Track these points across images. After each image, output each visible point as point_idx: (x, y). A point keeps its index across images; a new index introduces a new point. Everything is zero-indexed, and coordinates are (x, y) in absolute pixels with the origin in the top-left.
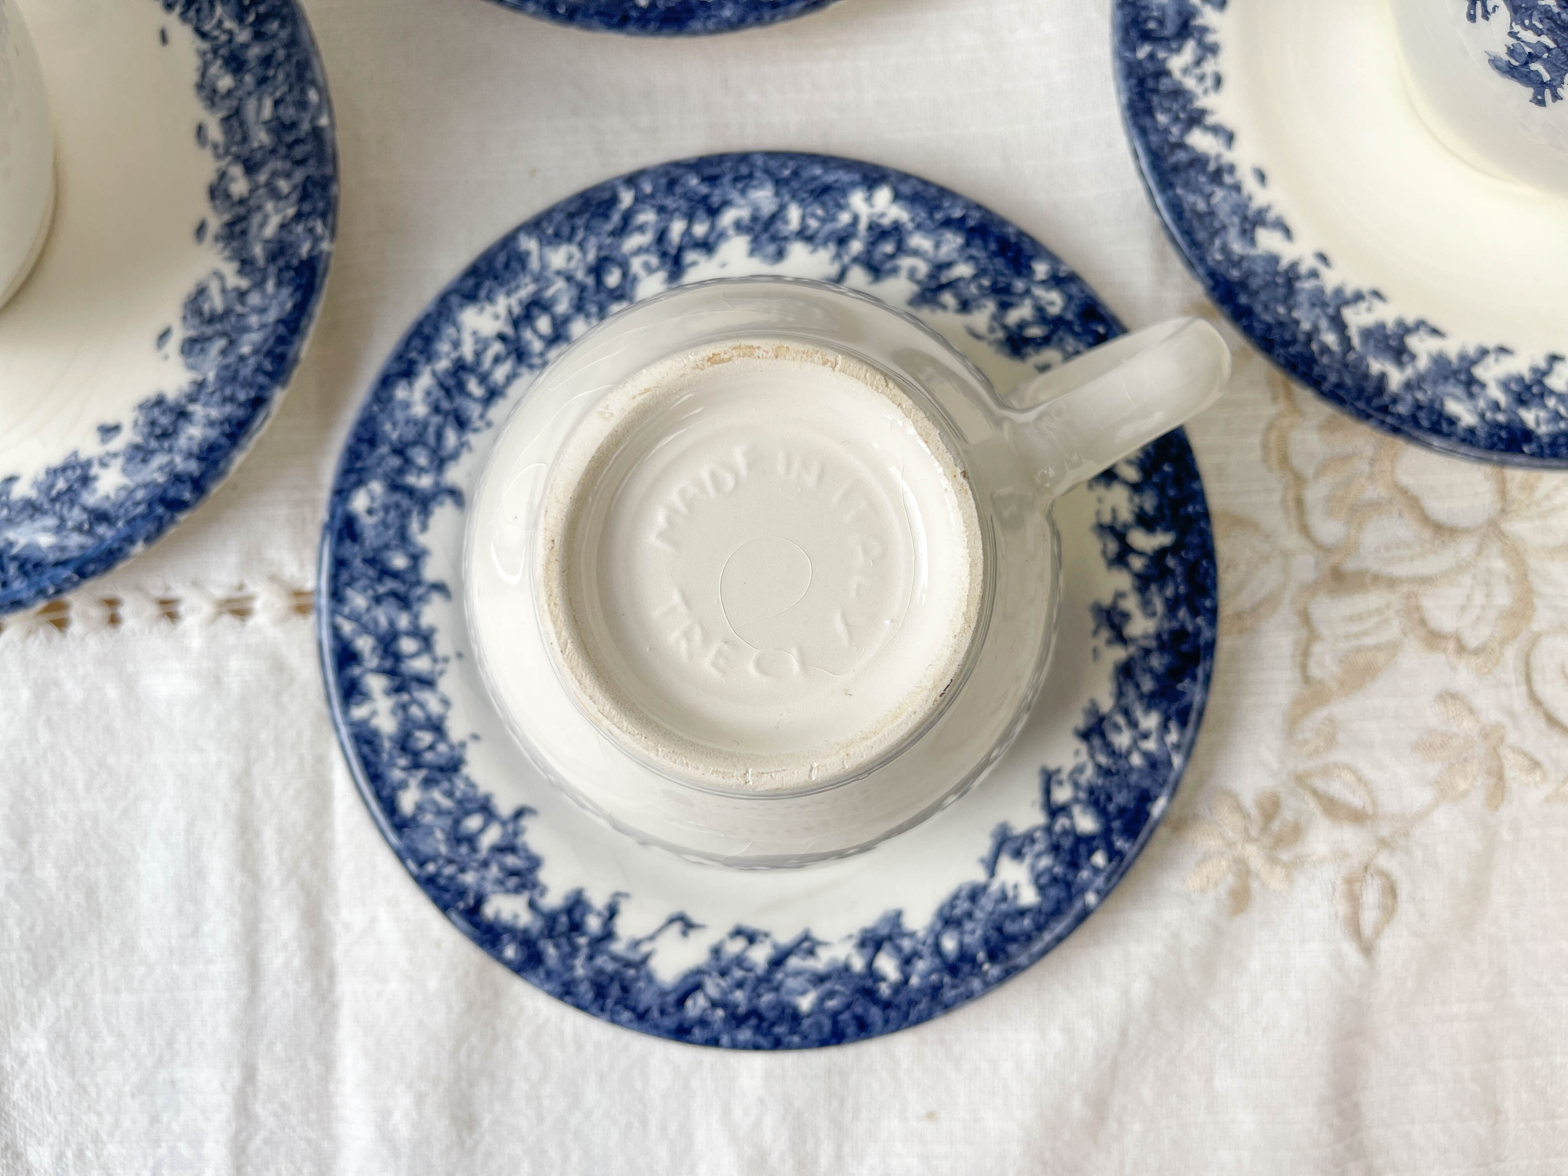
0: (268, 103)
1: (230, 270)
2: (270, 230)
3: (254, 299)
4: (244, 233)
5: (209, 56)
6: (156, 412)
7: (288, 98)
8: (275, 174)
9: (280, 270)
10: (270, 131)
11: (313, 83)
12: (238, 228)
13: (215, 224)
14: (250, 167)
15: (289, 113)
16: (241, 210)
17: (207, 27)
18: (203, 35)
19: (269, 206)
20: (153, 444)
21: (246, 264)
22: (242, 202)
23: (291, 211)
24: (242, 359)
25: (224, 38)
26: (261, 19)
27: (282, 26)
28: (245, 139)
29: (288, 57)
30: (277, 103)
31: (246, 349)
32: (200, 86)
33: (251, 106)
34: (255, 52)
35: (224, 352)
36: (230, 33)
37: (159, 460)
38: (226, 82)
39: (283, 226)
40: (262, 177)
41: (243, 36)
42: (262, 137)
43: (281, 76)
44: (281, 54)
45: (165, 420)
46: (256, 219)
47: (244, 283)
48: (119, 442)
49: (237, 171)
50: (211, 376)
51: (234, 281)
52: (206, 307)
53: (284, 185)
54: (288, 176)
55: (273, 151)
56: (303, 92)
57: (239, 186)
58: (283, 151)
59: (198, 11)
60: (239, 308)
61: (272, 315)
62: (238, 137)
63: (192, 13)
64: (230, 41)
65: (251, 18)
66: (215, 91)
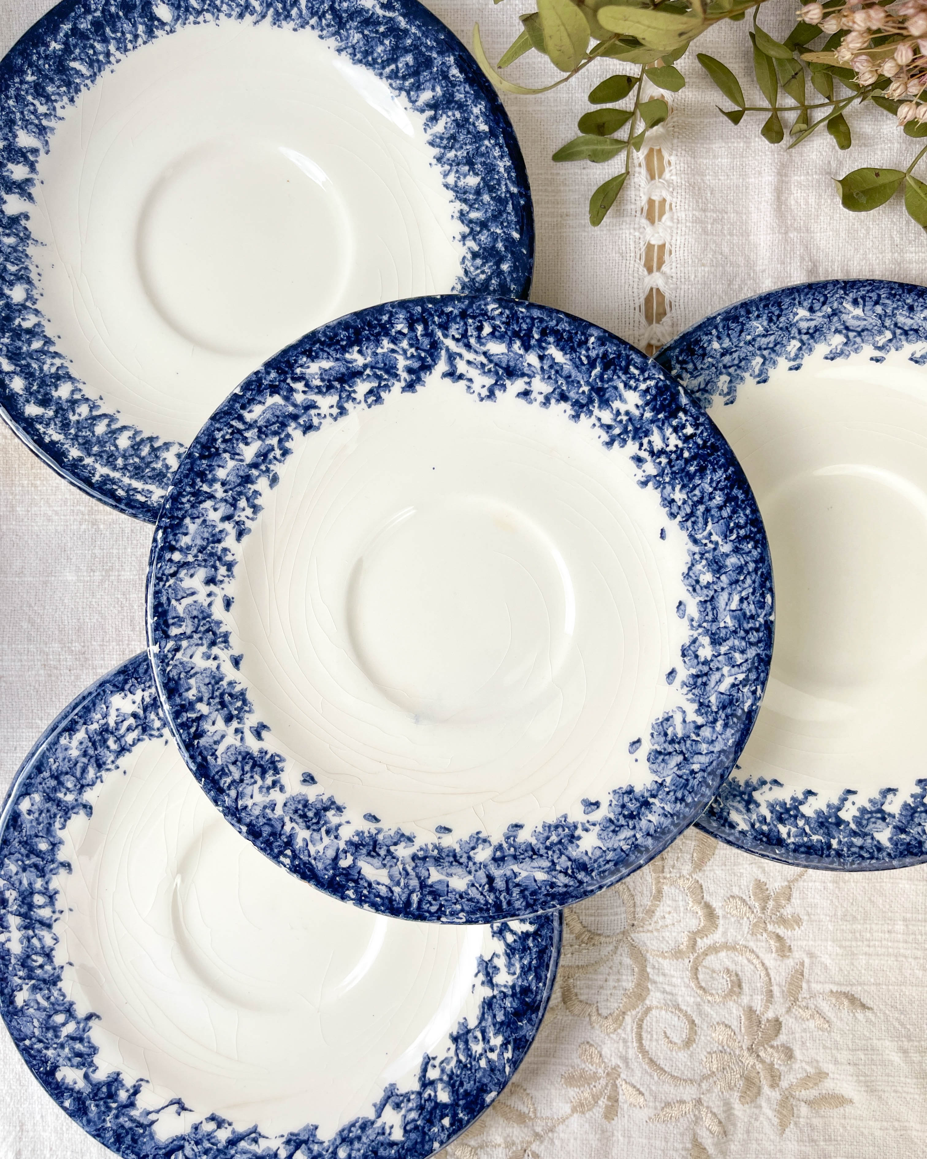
0: (736, 598)
1: (691, 708)
2: (724, 687)
3: (706, 732)
4: (705, 684)
5: (697, 557)
6: (626, 799)
7: (751, 598)
8: (733, 648)
9: (727, 717)
10: (734, 618)
11: (771, 590)
12: (700, 681)
13: (684, 673)
14: (716, 641)
15: (750, 609)
16: (705, 669)
17: (698, 537)
18: (695, 541)
19: (726, 670)
20: (622, 821)
21: (703, 706)
22: (706, 663)
23: (741, 677)
24: (693, 772)
25: (711, 546)
26: (740, 539)
27: (755, 547)
28: (715, 620)
29: (756, 570)
30: (742, 600)
31: (696, 767)
32: (687, 576)
33: (723, 598)
34: (732, 561)
35: (679, 766)
36: (717, 543)
37: (626, 833)
38: (707, 577)
39: (733, 685)
40: (723, 649)
41: (726, 548)
42: (728, 621)
43: (749, 581)
44: (751, 566)
45: (632, 806)
46: (715, 677)
47: (700, 721)
48: (598, 815)
49: (706, 640)
50: (668, 780)
51: (692, 717)
52: (669, 732)
53: (739, 658)
54: (743, 652)
55: (735, 632)
56: (763, 595)
57: (706, 652)
58: (742, 633)
59: (694, 523)
60: (694, 737)
61: (718, 747)
62: (710, 617)
63: (689, 524)
64: (715, 549)
65: (734, 537)
66: (697, 582)
